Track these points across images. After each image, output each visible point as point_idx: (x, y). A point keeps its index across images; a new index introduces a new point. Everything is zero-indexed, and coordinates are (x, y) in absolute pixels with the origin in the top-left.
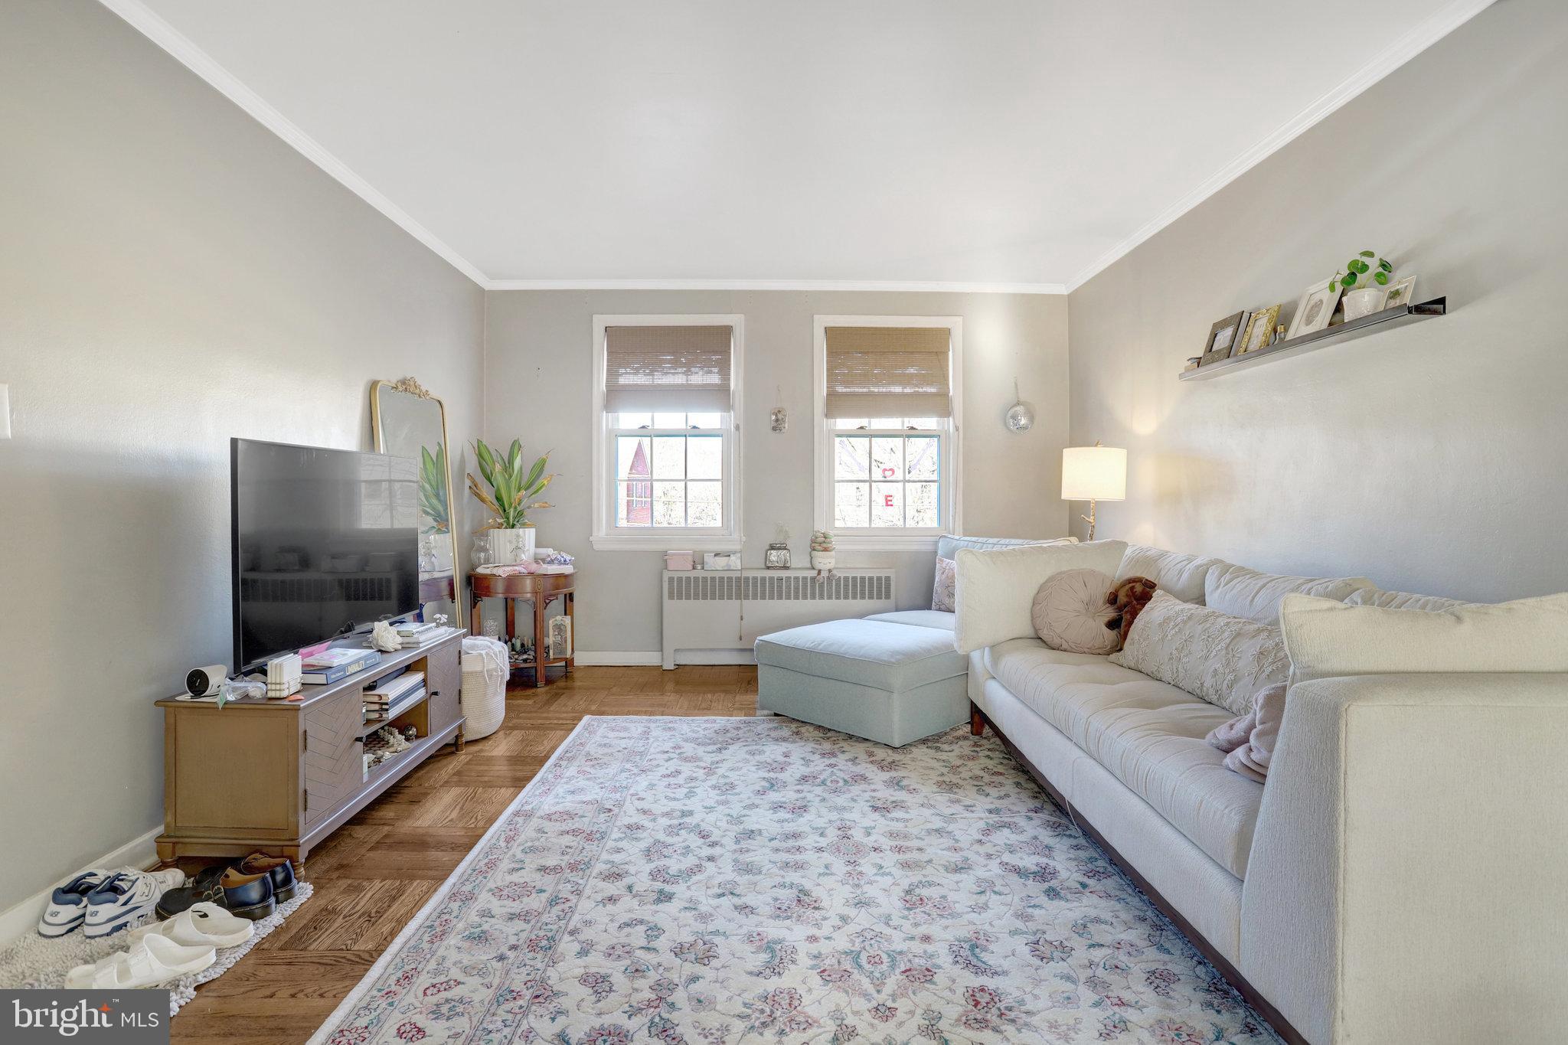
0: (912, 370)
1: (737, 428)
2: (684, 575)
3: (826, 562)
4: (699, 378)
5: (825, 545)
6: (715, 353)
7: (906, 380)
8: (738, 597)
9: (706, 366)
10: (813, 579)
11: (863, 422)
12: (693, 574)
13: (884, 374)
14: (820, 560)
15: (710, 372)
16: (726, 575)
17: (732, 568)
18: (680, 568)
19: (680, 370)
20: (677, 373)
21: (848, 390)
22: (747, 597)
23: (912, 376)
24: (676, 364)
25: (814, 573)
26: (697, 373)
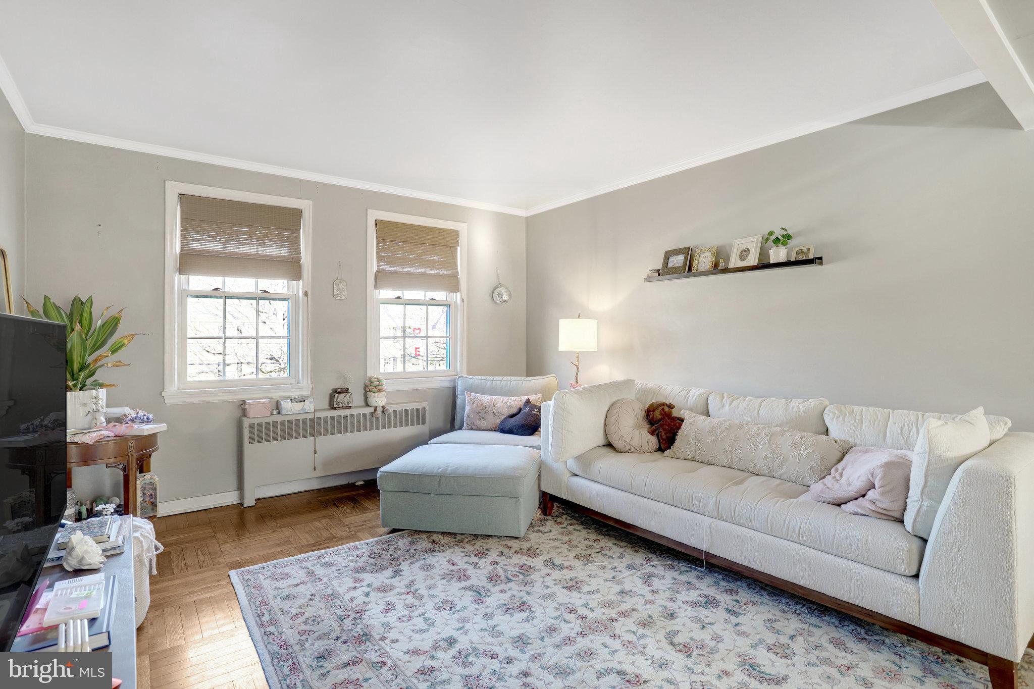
0: (435, 258)
1: (306, 294)
2: (263, 421)
3: (378, 400)
4: (272, 250)
5: (379, 387)
6: (287, 230)
7: (432, 264)
8: (313, 435)
9: (280, 241)
10: (372, 415)
11: (398, 293)
12: (271, 420)
13: (416, 259)
14: (376, 399)
15: (283, 246)
16: (301, 417)
17: (307, 411)
18: (258, 414)
19: (255, 242)
20: (253, 244)
21: (392, 269)
22: (319, 435)
23: (434, 262)
24: (251, 235)
25: (371, 410)
26: (271, 246)
